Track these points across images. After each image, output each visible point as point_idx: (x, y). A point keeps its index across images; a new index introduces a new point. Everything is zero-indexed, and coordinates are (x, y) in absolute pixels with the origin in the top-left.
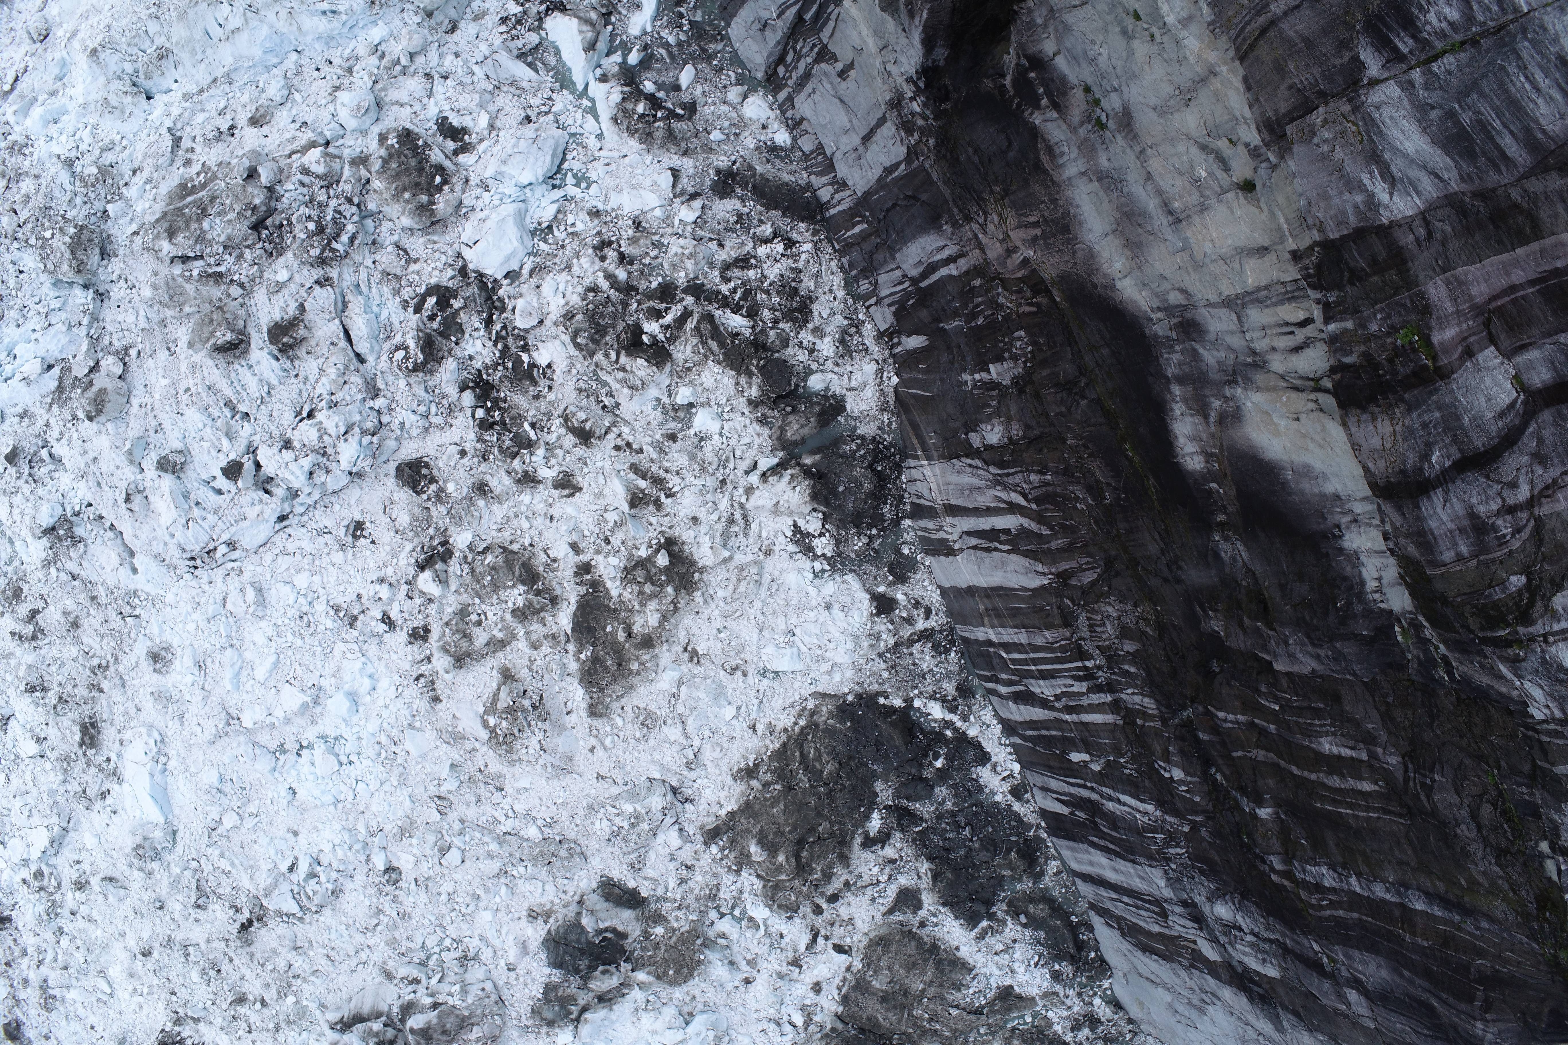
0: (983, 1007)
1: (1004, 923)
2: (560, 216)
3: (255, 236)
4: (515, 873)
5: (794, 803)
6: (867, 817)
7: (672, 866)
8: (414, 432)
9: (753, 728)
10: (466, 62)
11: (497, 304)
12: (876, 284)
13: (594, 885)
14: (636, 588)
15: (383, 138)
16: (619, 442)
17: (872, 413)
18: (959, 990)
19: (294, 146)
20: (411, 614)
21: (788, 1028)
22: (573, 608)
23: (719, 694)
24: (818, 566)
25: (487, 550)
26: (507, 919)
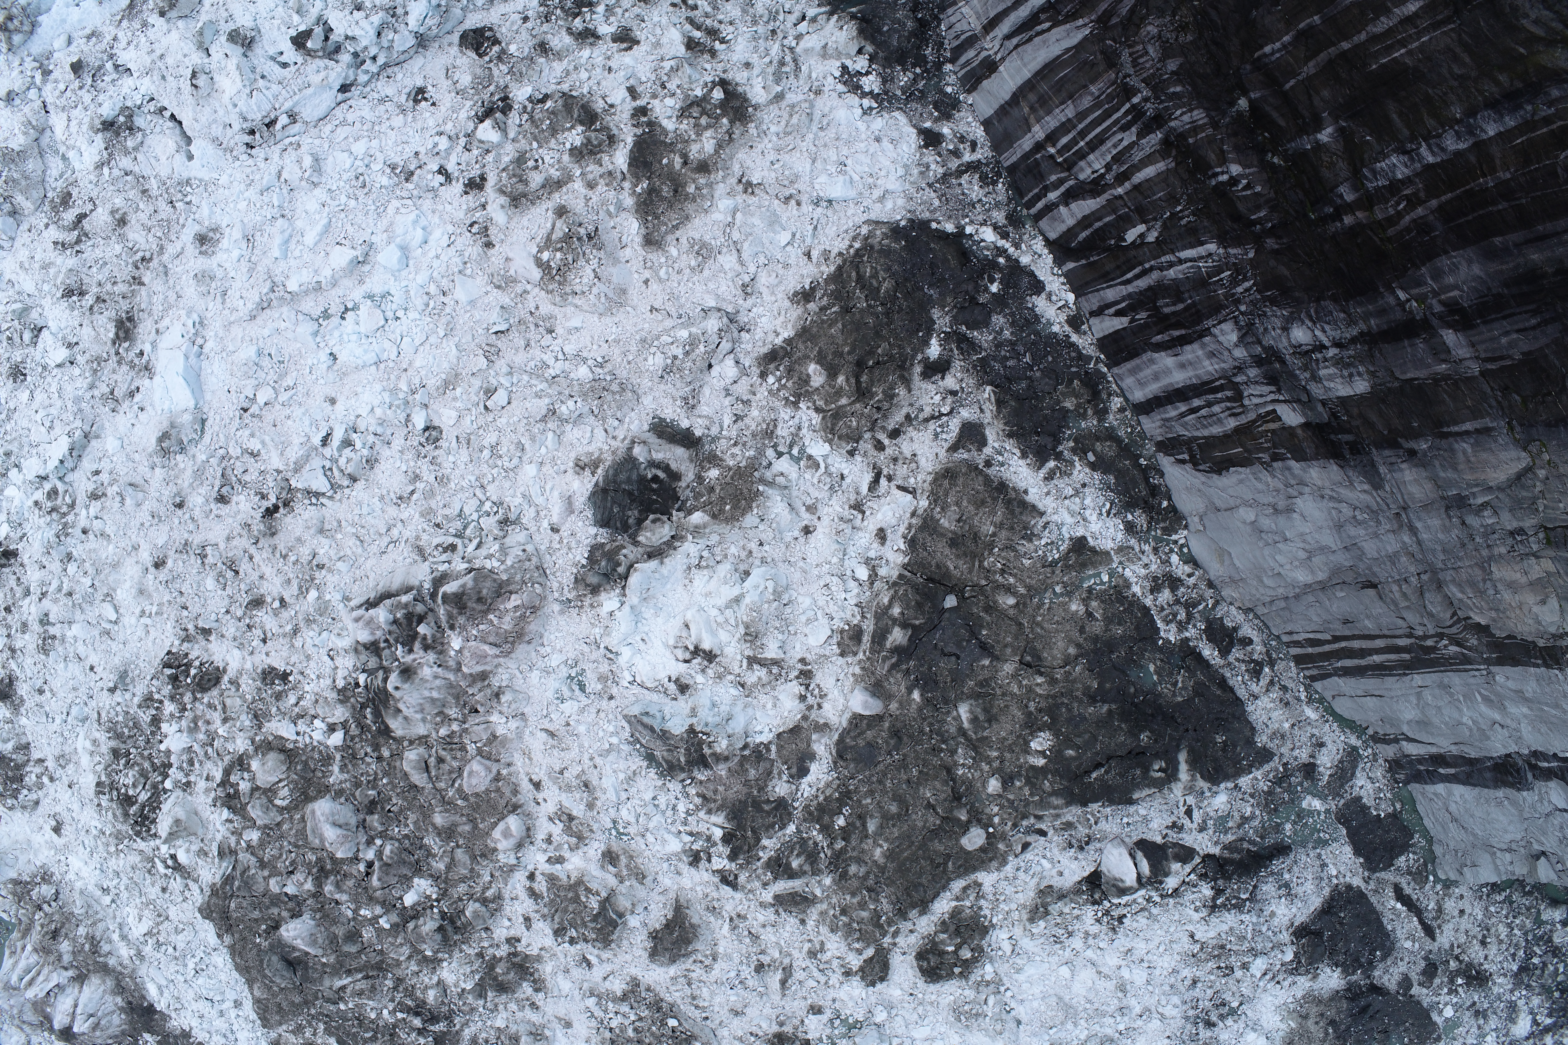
0: (1056, 562)
1: (1072, 464)
5: (852, 322)
6: (926, 343)
7: (727, 401)
8: (479, 3)
9: (808, 255)
13: (646, 427)
14: (692, 121)
18: (1031, 541)
20: (468, 165)
21: (852, 584)
22: (629, 147)
23: (773, 221)
24: (866, 102)
25: (546, 97)
26: (551, 471)
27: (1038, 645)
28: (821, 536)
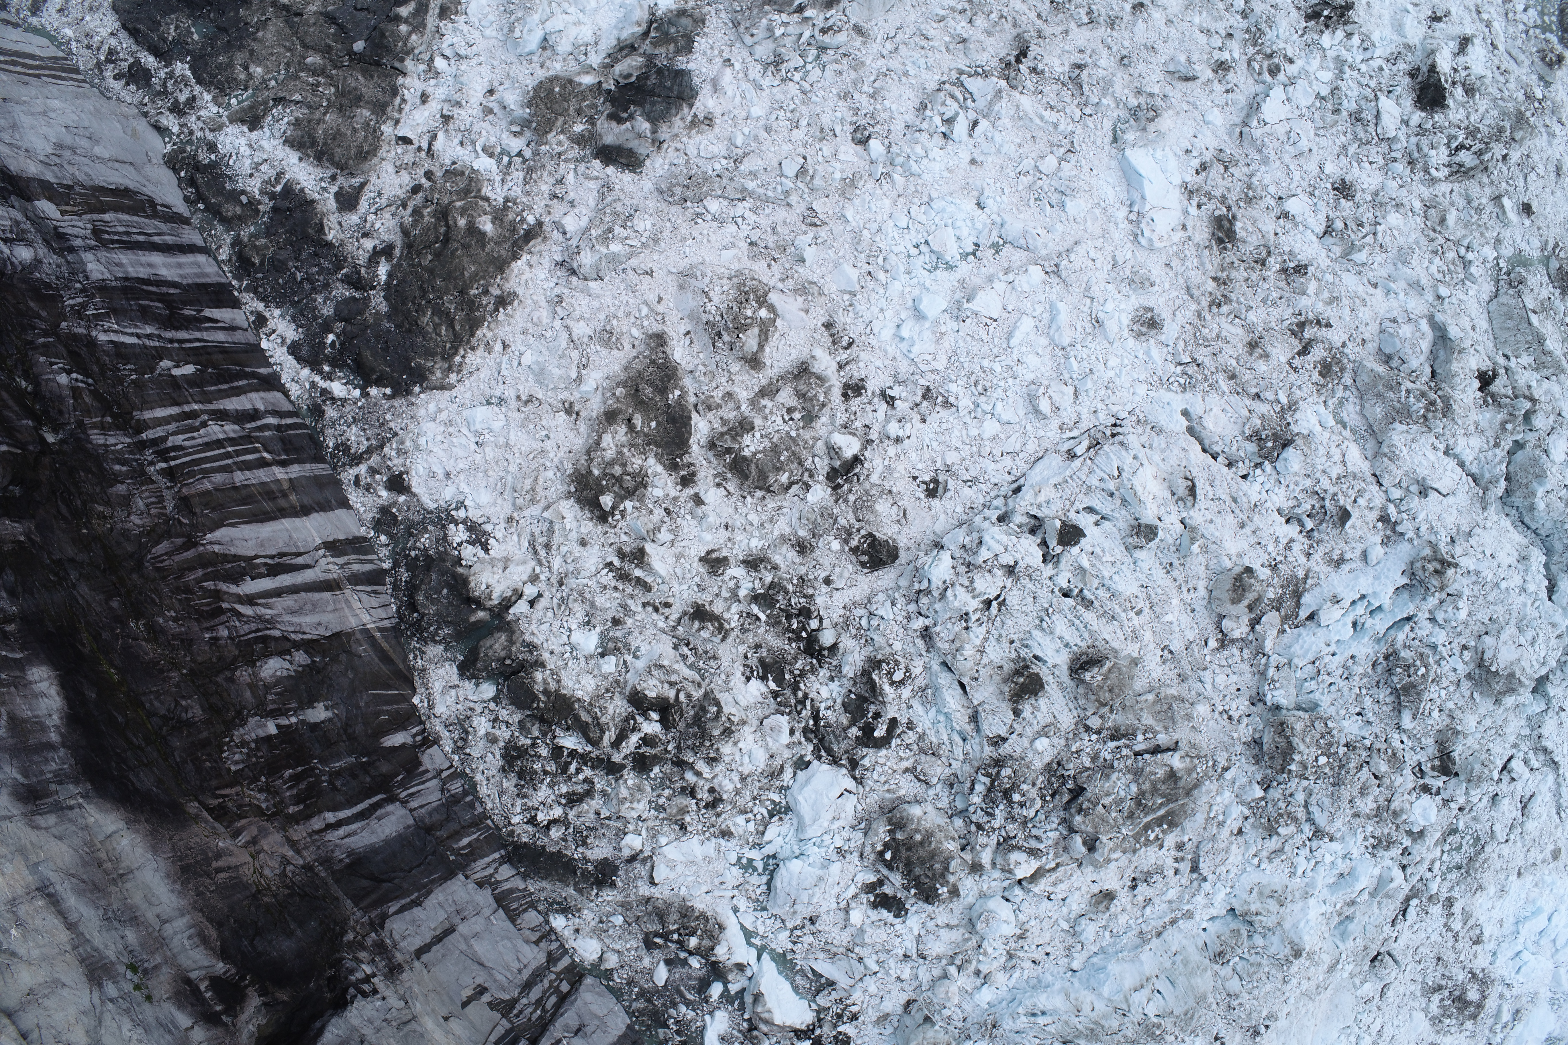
0: (275, 106)
1: (262, 192)
2: (761, 828)
3: (1080, 781)
4: (724, 162)
5: (455, 279)
6: (390, 275)
7: (572, 195)
8: (881, 597)
9: (505, 346)
10: (887, 973)
11: (812, 736)
12: (442, 791)
13: (648, 162)
14: (629, 469)
15: (955, 892)
16: (667, 611)
17: (433, 667)
18: (297, 119)
19: (1054, 876)
20: (864, 410)
21: (448, 52)
22: (694, 440)
23: (540, 374)
24: (462, 513)
25: (789, 487)
26: (736, 112)
27: (288, 31)
28: (478, 88)
